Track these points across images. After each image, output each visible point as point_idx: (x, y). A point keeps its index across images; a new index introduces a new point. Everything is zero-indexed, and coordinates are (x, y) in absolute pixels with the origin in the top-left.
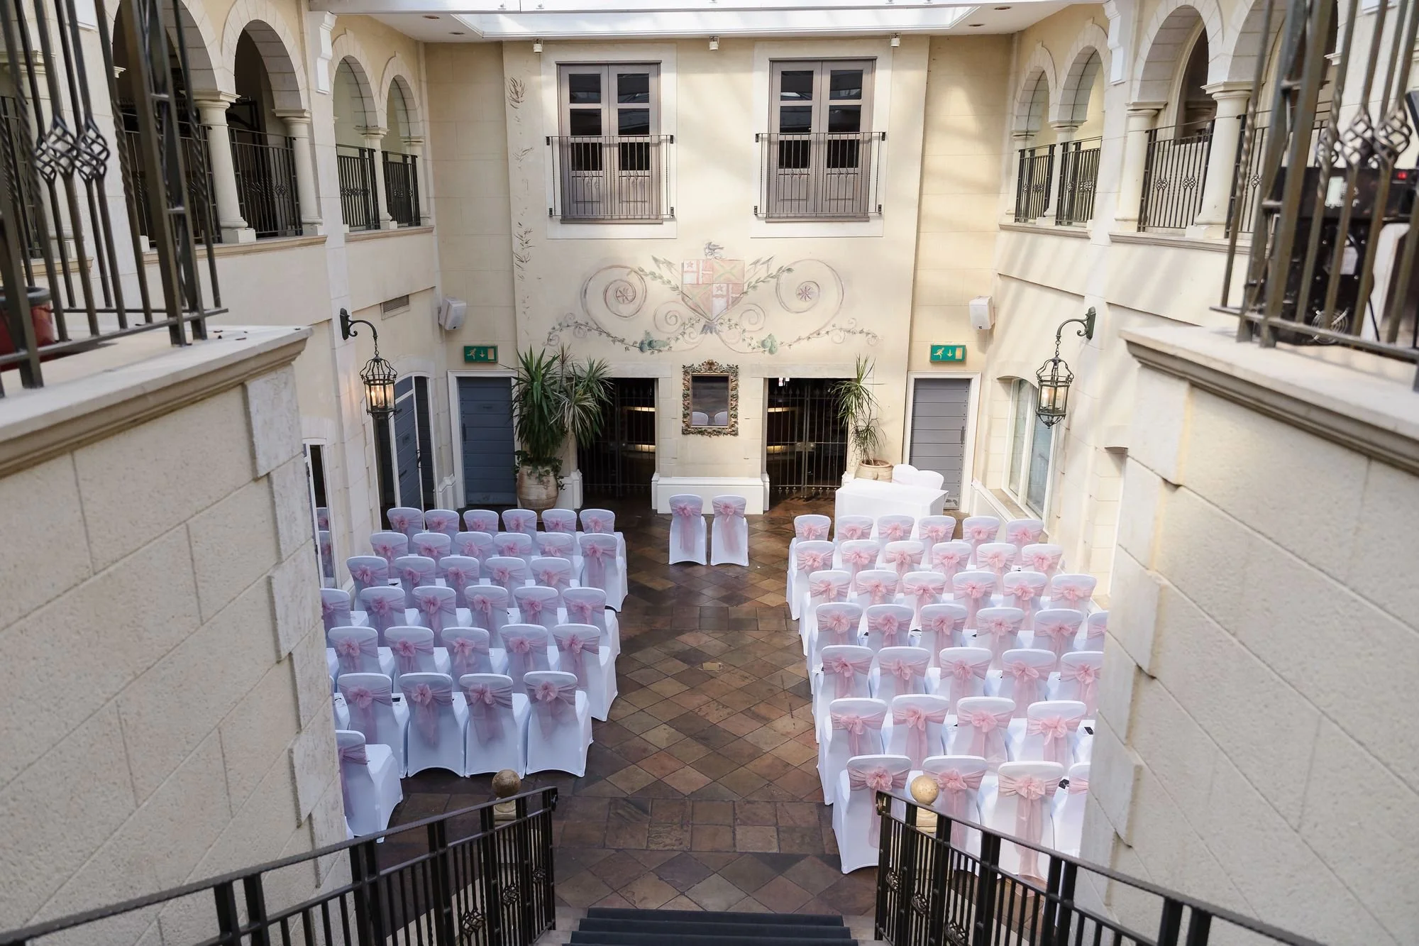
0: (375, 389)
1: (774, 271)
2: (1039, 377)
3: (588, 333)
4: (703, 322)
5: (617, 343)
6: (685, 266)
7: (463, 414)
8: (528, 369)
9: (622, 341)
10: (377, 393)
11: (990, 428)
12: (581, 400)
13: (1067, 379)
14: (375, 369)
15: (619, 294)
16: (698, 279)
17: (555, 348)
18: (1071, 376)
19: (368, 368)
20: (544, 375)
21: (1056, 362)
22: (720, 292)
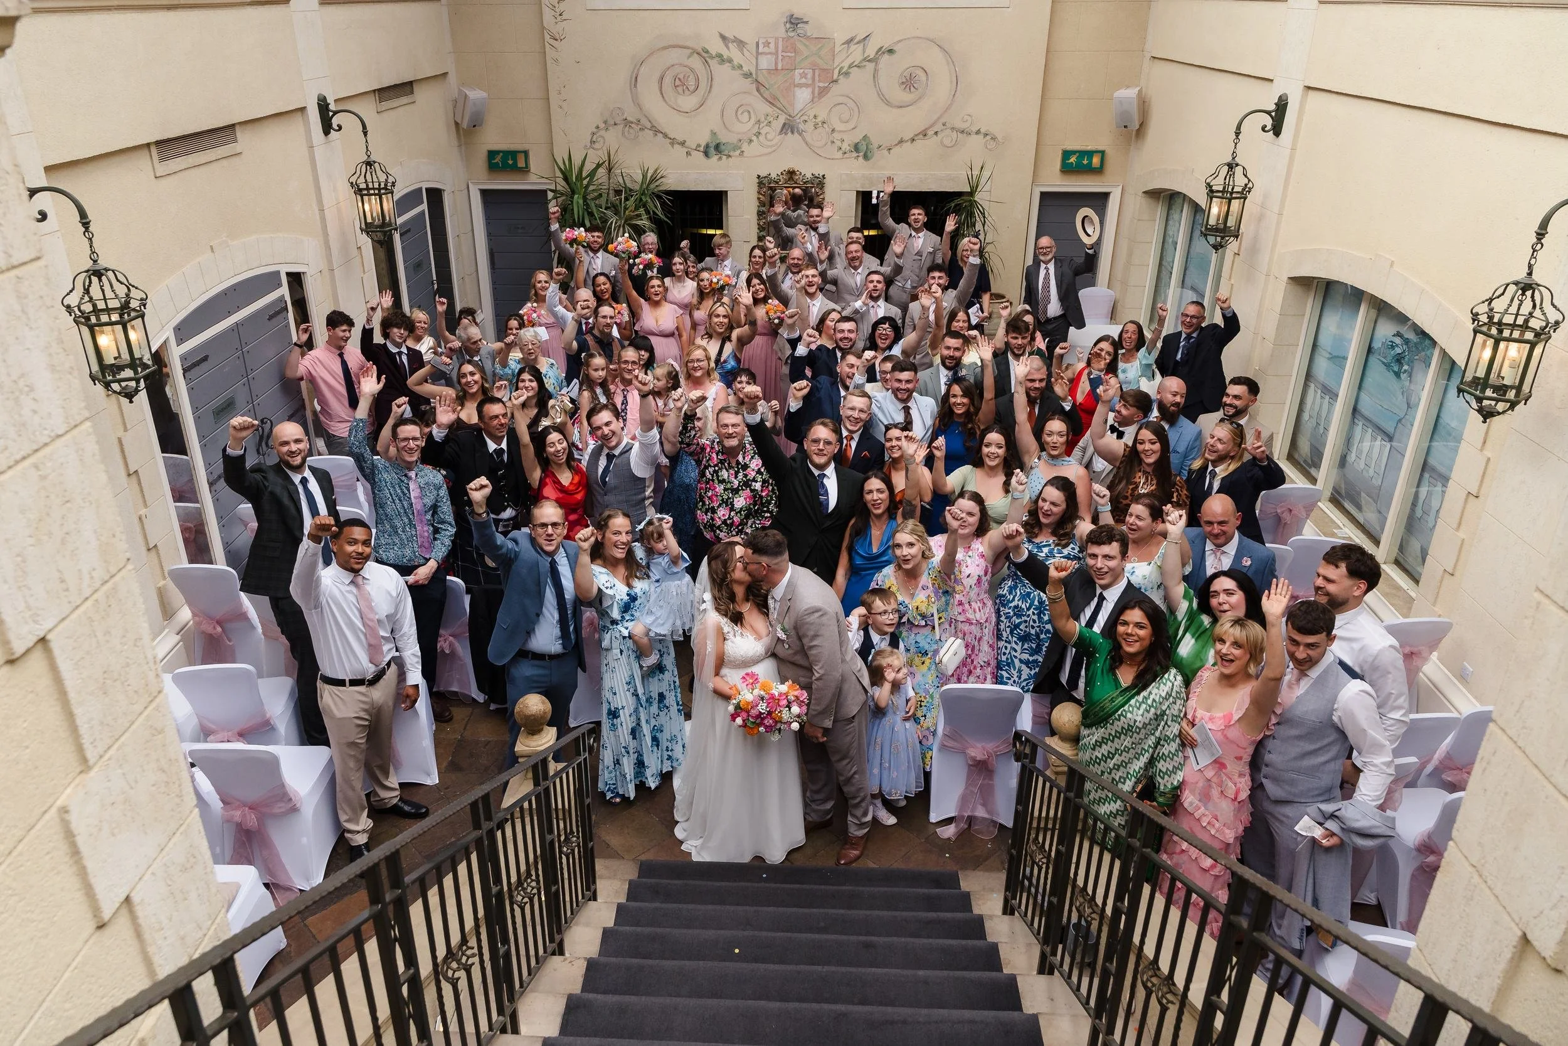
0: (370, 200)
1: (871, 52)
2: (1209, 186)
3: (641, 133)
4: (782, 119)
5: (676, 146)
6: (761, 46)
7: (490, 236)
8: (566, 179)
9: (683, 144)
10: (371, 206)
11: (1130, 254)
12: (631, 218)
13: (1244, 189)
14: (368, 174)
15: (678, 82)
16: (776, 64)
17: (600, 153)
18: (1250, 185)
19: (358, 172)
20: (587, 187)
21: (1231, 166)
22: (803, 81)
